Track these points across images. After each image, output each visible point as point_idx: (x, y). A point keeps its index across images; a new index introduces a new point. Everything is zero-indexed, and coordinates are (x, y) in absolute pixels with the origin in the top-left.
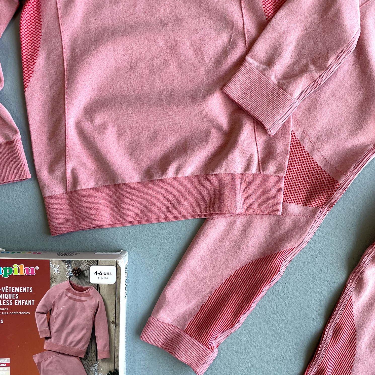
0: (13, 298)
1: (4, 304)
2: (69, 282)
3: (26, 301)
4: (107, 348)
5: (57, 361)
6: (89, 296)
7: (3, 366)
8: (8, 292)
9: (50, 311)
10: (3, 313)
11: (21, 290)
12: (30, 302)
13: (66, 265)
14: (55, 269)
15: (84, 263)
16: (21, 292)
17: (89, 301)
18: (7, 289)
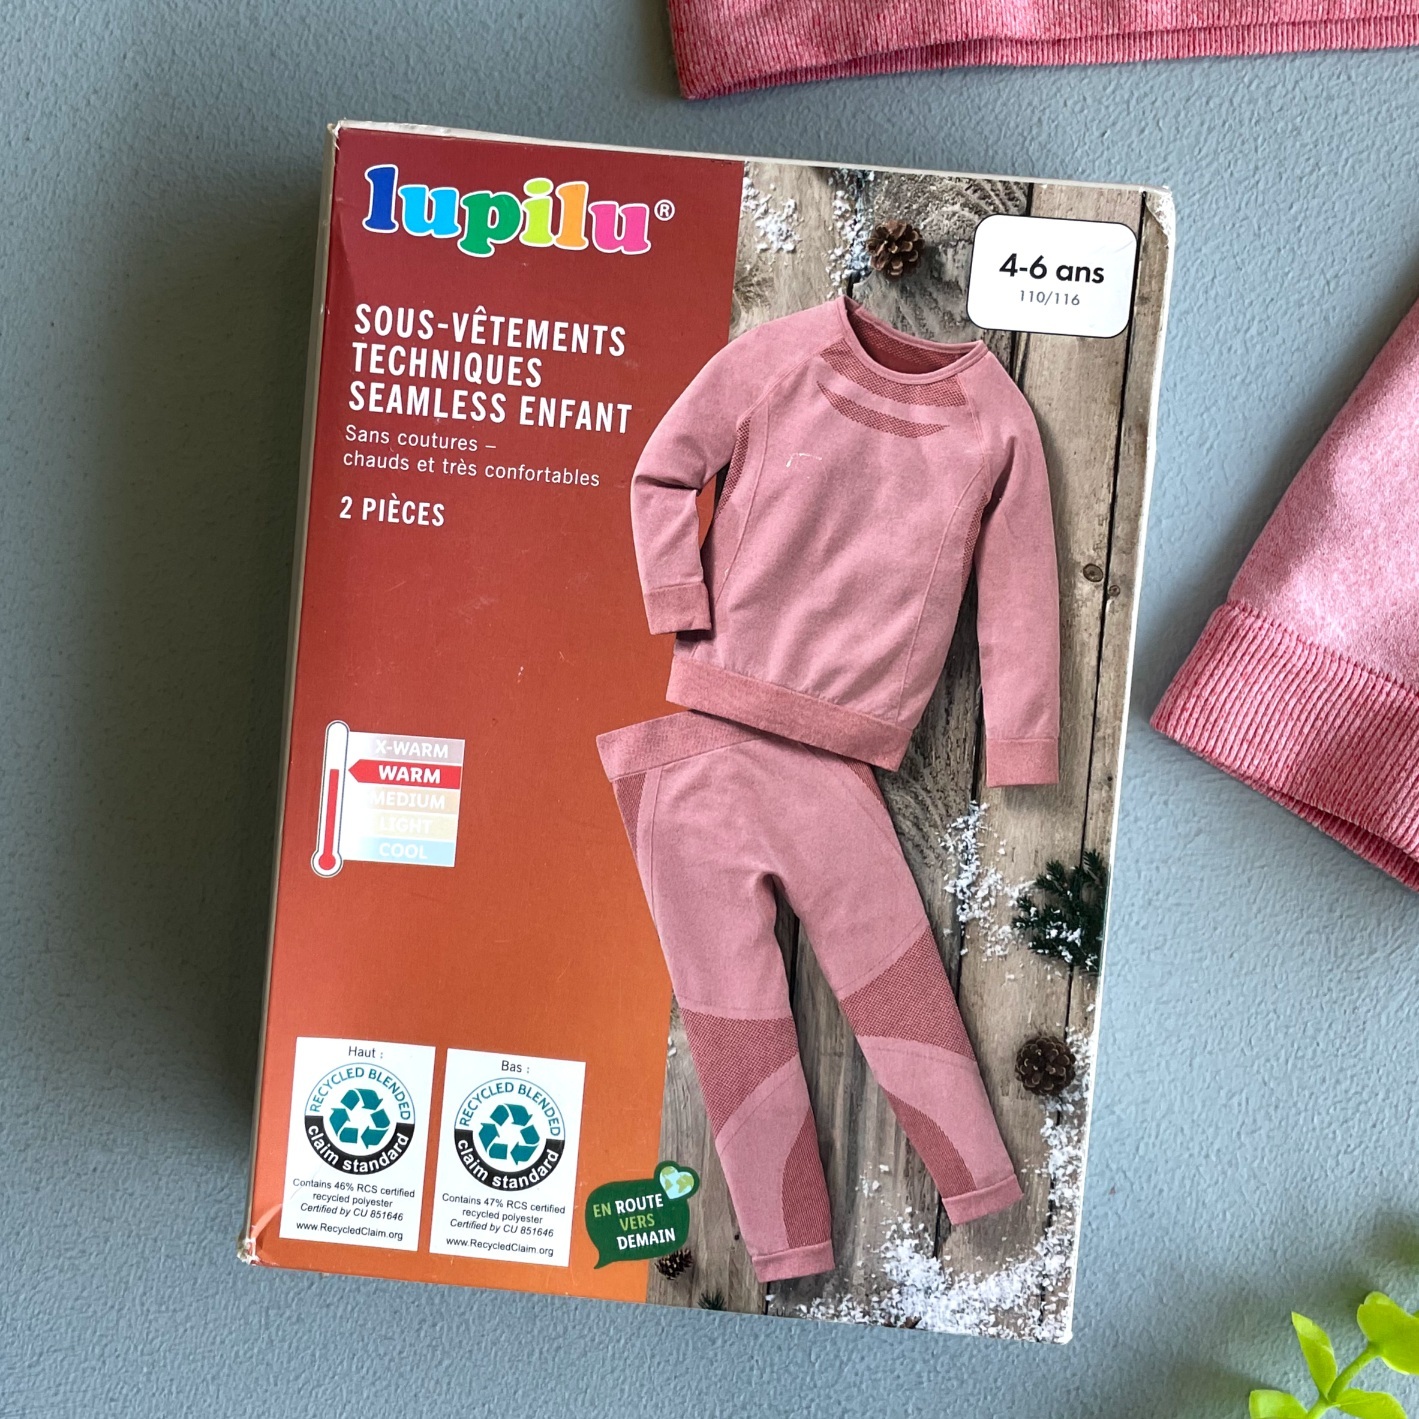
0: (511, 381)
1: (456, 415)
2: (844, 312)
3: (585, 405)
4: (1044, 725)
5: (737, 777)
6: (960, 400)
7: (423, 784)
8: (482, 341)
9: (722, 475)
10: (445, 463)
11: (558, 336)
12: (605, 416)
13: (838, 203)
14: (771, 225)
15: (946, 196)
16: (556, 347)
17: (951, 432)
18: (481, 323)
